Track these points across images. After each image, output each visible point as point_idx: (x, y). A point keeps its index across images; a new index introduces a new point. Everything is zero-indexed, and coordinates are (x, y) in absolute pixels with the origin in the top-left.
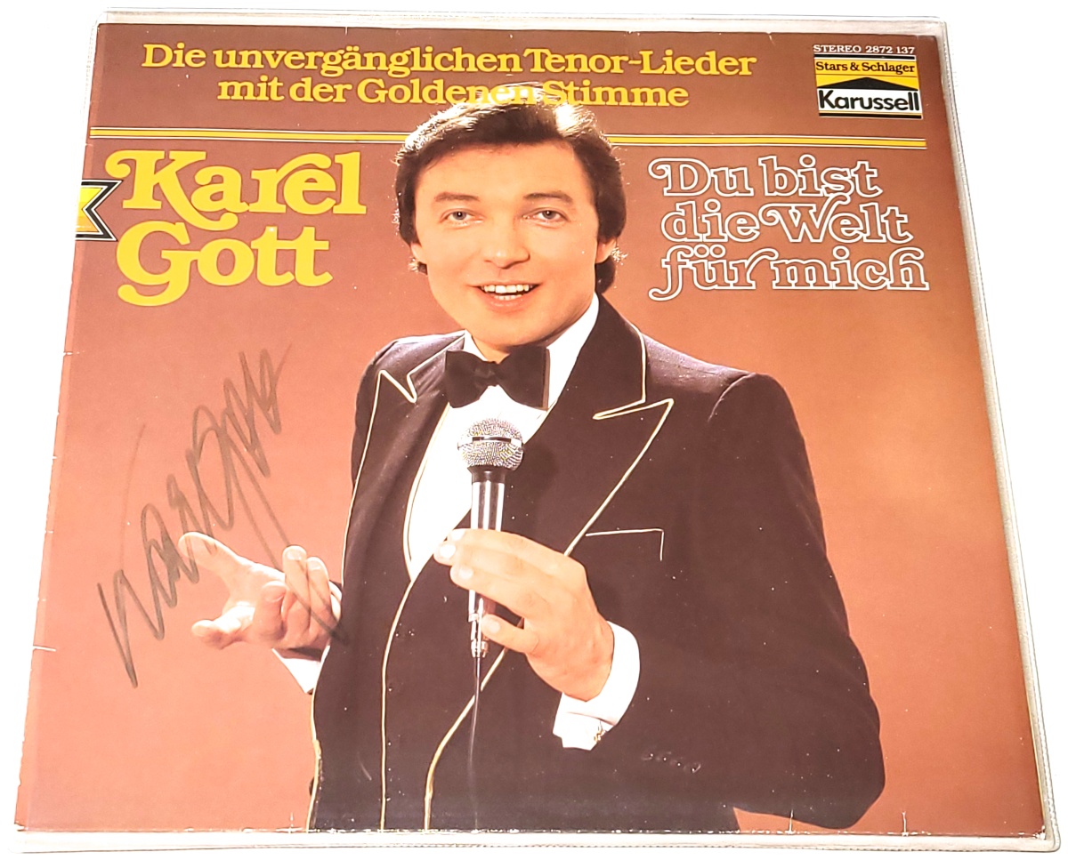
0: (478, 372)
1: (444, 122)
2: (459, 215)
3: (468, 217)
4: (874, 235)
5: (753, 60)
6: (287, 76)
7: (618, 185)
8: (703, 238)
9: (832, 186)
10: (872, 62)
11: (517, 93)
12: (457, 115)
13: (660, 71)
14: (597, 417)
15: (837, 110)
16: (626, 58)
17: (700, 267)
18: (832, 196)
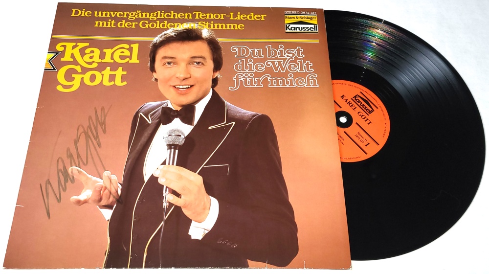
0: (172, 113)
1: (166, 34)
2: (169, 63)
3: (172, 64)
4: (301, 70)
5: (265, 16)
6: (117, 19)
7: (221, 54)
8: (247, 71)
9: (288, 55)
10: (303, 16)
11: (190, 25)
12: (170, 32)
13: (236, 19)
14: (210, 128)
15: (291, 31)
16: (225, 15)
17: (246, 80)
18: (289, 58)
